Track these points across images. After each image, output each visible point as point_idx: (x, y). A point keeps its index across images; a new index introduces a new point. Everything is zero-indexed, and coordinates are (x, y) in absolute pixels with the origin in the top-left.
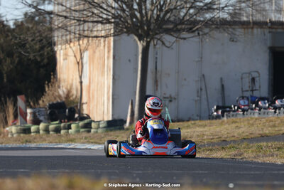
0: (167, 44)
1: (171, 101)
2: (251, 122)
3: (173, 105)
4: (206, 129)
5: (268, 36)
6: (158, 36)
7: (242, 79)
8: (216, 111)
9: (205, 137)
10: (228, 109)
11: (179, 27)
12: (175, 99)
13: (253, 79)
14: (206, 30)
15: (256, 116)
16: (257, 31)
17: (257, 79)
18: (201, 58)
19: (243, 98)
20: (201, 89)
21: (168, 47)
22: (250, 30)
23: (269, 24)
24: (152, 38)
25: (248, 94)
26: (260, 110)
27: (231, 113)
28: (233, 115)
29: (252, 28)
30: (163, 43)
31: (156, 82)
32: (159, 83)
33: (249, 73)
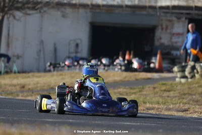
0: (17, 18)
1: (18, 58)
2: (73, 75)
3: (19, 61)
4: (41, 79)
5: (89, 14)
6: (11, 12)
7: (69, 44)
8: (50, 66)
9: (39, 85)
10: (58, 66)
11: (26, 6)
12: (21, 57)
13: (77, 45)
14: (45, 9)
15: (77, 71)
16: (81, 11)
17: (80, 45)
18: (41, 28)
19: (69, 58)
20: (40, 51)
21: (18, 20)
22: (77, 10)
23: (91, 6)
24: (7, 13)
25: (73, 55)
26: (80, 67)
27: (60, 68)
28: (61, 70)
29: (78, 8)
30: (14, 17)
31: (8, 45)
32: (10, 45)
33: (75, 40)
